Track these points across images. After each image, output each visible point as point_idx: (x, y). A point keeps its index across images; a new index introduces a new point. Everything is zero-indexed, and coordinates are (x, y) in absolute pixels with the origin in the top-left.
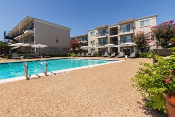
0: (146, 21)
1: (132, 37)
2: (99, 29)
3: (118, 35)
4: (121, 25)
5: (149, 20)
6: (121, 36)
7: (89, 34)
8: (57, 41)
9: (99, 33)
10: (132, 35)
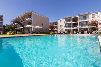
0: (96, 14)
1: (87, 23)
2: (65, 19)
3: (78, 22)
4: (80, 16)
5: (98, 13)
6: (80, 22)
7: (59, 21)
8: (43, 25)
9: (65, 21)
10: (87, 22)
